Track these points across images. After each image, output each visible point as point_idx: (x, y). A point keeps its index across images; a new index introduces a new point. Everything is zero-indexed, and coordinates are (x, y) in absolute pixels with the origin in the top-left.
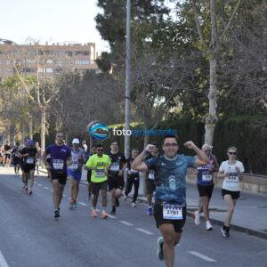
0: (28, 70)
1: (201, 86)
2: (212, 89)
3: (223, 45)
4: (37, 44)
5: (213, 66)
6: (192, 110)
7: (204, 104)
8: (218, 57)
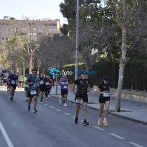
0: (23, 34)
1: (117, 42)
2: (123, 45)
3: (130, 20)
4: (27, 20)
5: (124, 31)
6: (112, 56)
7: (119, 53)
8: (127, 27)
